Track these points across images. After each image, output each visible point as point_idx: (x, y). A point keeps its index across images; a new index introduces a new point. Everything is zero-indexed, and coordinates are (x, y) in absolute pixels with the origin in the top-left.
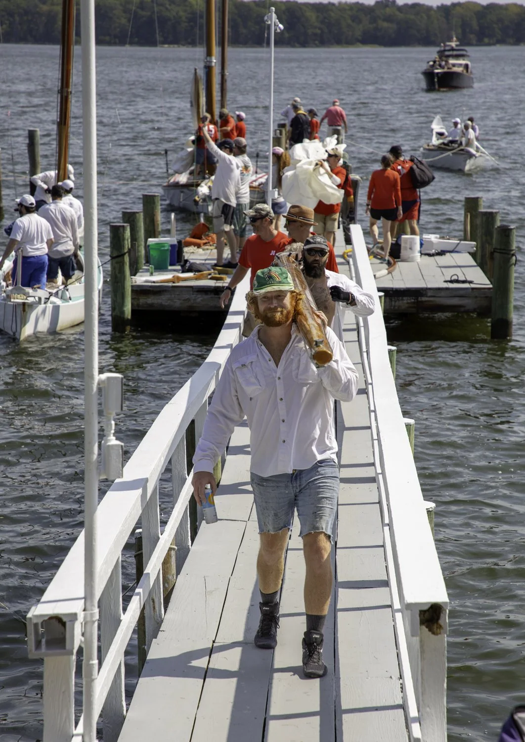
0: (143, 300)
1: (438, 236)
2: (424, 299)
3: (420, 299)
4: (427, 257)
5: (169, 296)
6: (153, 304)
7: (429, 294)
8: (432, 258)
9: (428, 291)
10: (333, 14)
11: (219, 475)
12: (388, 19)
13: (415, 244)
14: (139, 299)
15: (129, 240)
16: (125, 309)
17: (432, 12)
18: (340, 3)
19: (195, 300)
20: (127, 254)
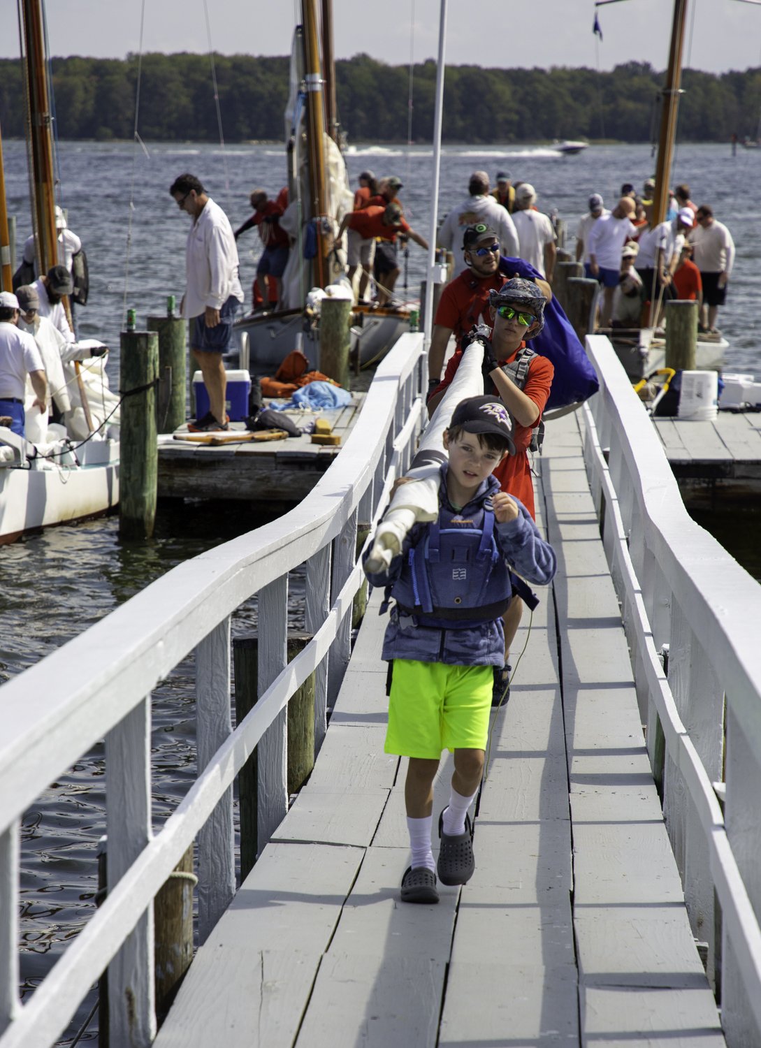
0: (179, 479)
1: (752, 377)
2: (727, 482)
3: (718, 482)
4: (729, 415)
5: (230, 472)
6: (199, 486)
7: (738, 472)
8: (739, 417)
9: (736, 466)
10: (541, 88)
11: (310, 760)
12: (636, 96)
13: (709, 386)
14: (171, 477)
15: (157, 363)
16: (146, 495)
17: (713, 85)
18: (554, 69)
19: (279, 479)
20: (152, 389)
